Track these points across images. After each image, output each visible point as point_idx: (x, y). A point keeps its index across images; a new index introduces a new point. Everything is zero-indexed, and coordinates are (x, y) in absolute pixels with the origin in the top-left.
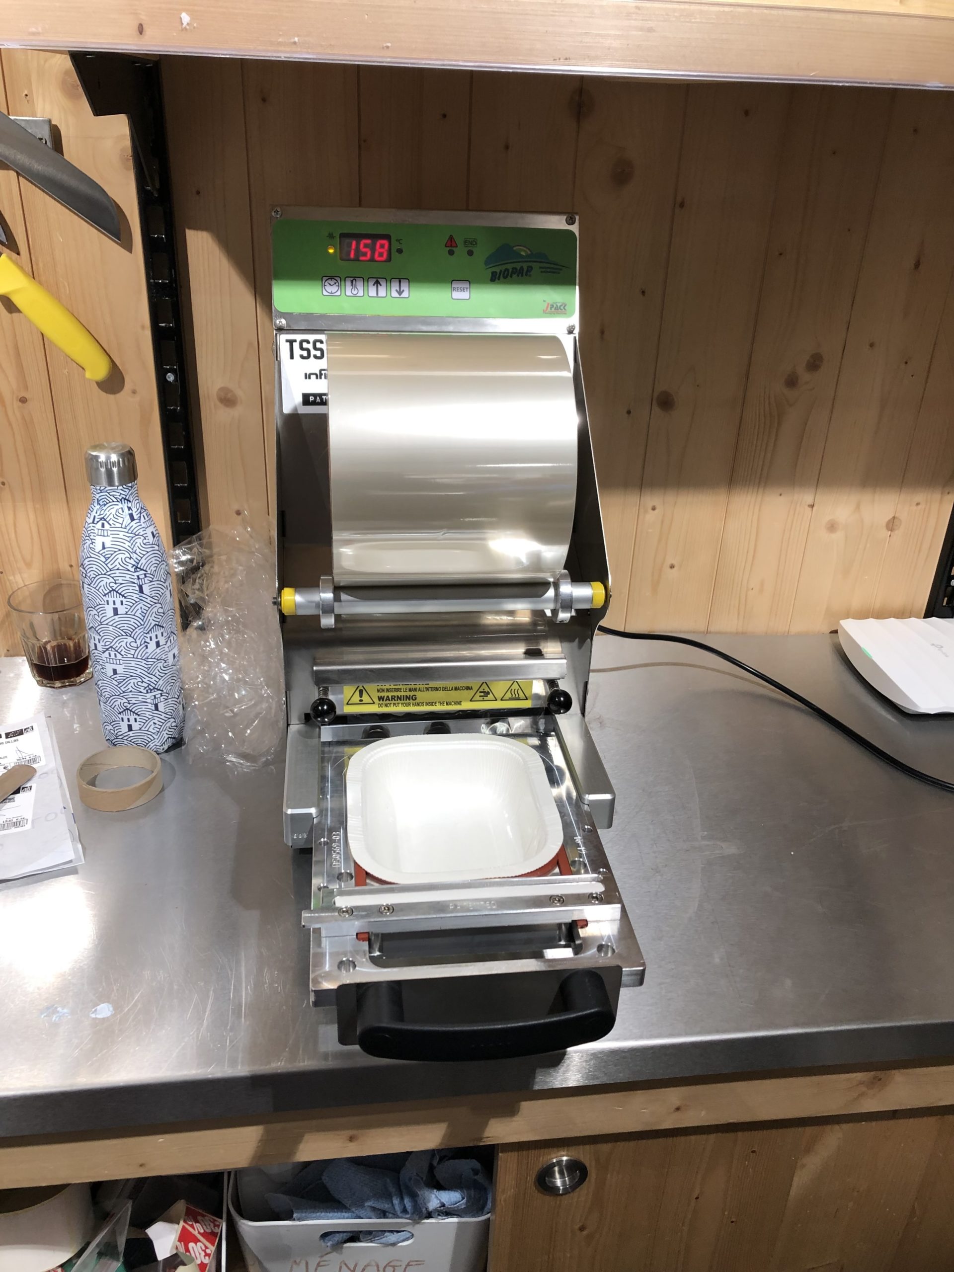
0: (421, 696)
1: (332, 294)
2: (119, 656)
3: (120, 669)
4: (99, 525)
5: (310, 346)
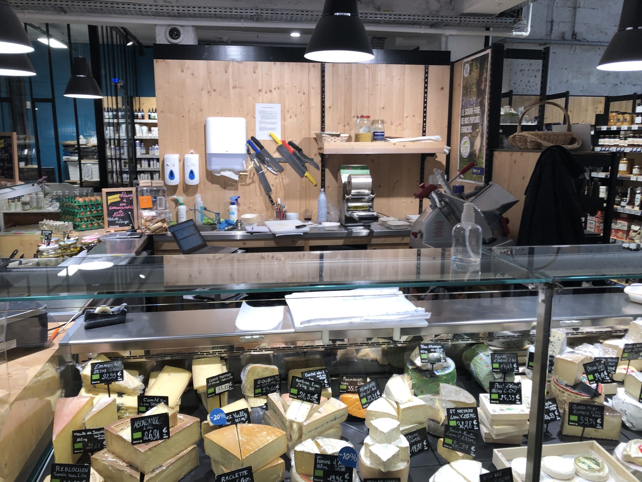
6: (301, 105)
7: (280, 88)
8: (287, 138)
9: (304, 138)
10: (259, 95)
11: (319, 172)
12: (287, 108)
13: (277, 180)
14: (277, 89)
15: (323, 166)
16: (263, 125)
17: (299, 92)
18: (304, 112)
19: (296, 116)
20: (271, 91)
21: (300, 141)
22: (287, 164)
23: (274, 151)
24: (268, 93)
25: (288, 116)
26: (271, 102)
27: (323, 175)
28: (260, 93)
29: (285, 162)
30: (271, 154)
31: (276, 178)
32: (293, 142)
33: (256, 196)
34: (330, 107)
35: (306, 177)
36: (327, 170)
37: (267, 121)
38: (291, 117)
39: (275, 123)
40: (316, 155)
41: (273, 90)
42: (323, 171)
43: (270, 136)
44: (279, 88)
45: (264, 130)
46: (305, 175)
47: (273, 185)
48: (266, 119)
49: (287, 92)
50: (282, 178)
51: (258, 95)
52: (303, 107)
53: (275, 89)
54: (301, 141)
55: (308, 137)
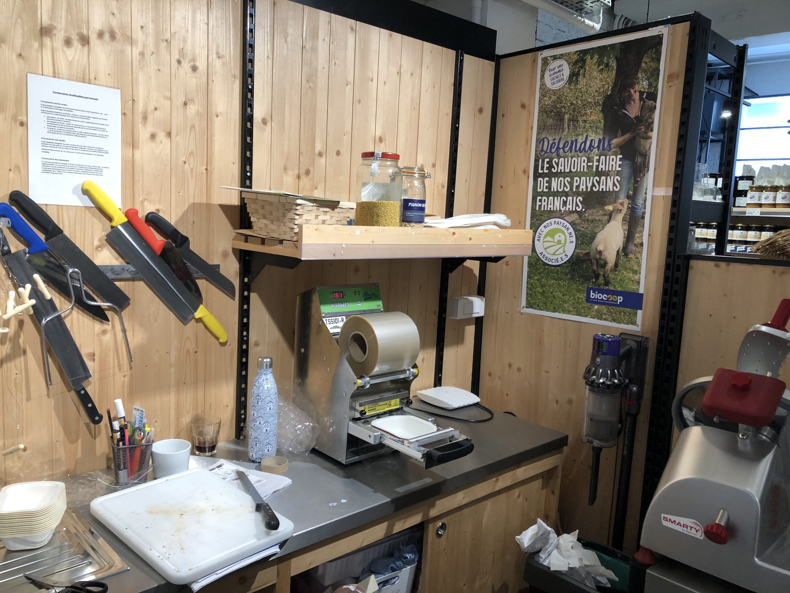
0: (377, 408)
1: (333, 307)
2: (269, 424)
3: (268, 429)
4: (266, 381)
5: (330, 321)
6: (185, 104)
7: (118, 35)
8: (142, 202)
9: (194, 204)
10: (42, 45)
11: (235, 304)
12: (140, 107)
13: (108, 338)
14: (107, 36)
15: (245, 287)
16: (55, 155)
17: (179, 62)
18: (193, 127)
19: (169, 134)
20: (85, 40)
21: (180, 214)
22: (141, 286)
23: (96, 243)
24: (76, 44)
25: (143, 133)
26: (84, 79)
27: (244, 314)
28: (47, 41)
29: (133, 280)
30: (88, 252)
31: (104, 332)
32: (161, 214)
33: (29, 399)
34: (264, 122)
35: (200, 320)
36: (254, 298)
37: (70, 140)
38: (153, 136)
39: (100, 151)
40: (225, 255)
41: (93, 38)
42: (245, 300)
43: (86, 192)
44: (113, 36)
45: (60, 172)
46: (197, 315)
47: (92, 356)
48: (69, 134)
49: (142, 54)
50: (124, 331)
51: (36, 45)
52: (192, 109)
53: (101, 35)
54: (185, 214)
55: (204, 201)
